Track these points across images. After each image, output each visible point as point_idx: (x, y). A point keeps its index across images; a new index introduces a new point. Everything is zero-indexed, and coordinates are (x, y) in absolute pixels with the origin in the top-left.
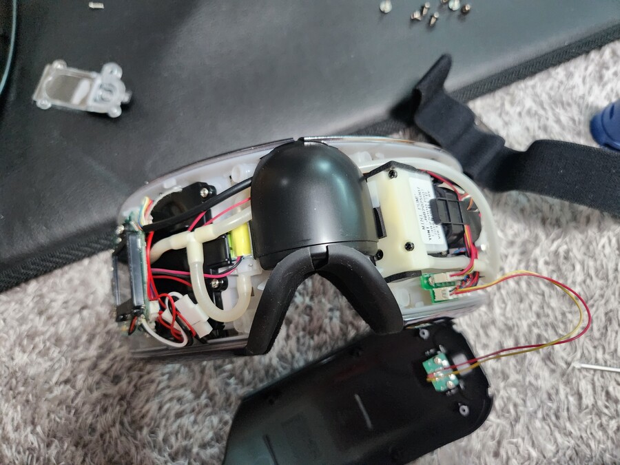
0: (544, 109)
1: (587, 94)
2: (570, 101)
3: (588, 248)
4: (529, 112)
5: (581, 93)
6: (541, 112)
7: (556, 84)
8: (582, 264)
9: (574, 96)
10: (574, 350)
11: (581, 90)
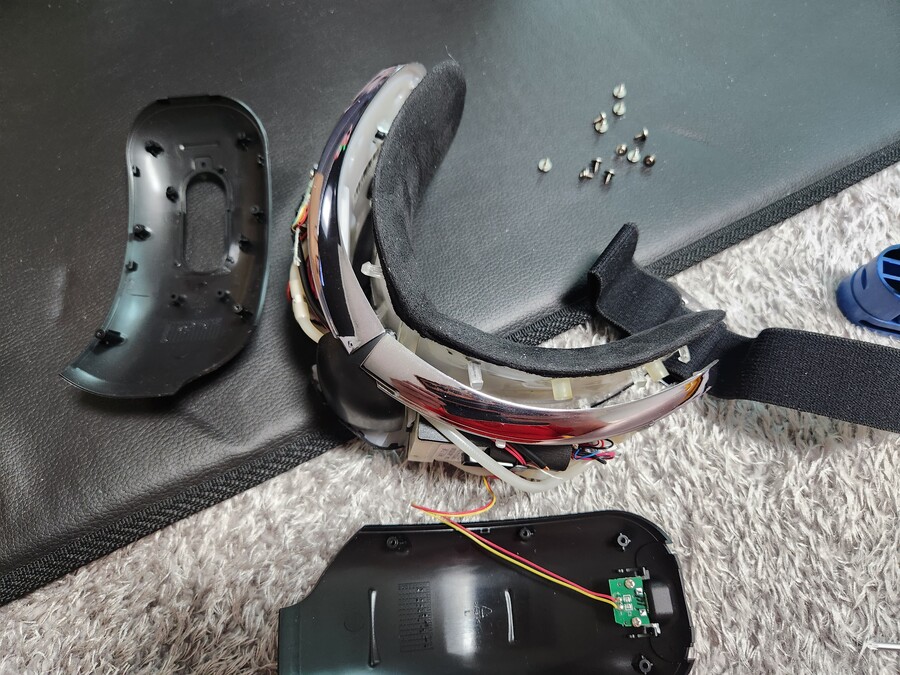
0: (770, 279)
1: (826, 255)
2: (805, 266)
3: (860, 469)
4: (750, 285)
5: (817, 255)
6: (767, 284)
7: (783, 245)
8: (856, 492)
9: (809, 259)
10: (863, 622)
11: (817, 251)
